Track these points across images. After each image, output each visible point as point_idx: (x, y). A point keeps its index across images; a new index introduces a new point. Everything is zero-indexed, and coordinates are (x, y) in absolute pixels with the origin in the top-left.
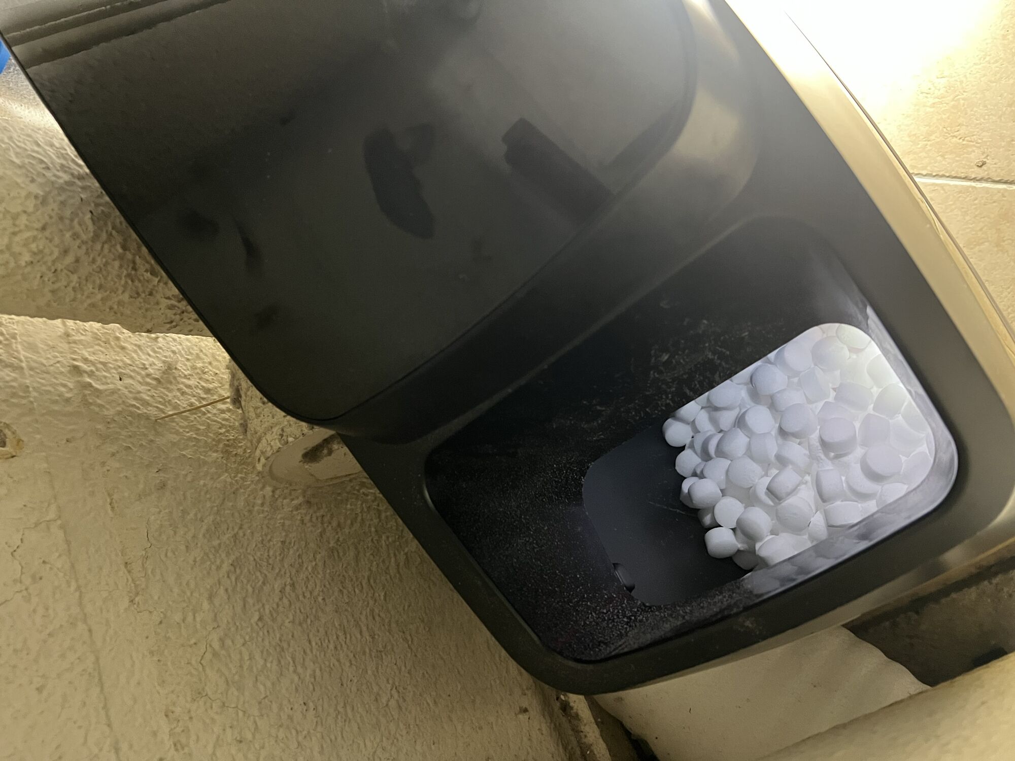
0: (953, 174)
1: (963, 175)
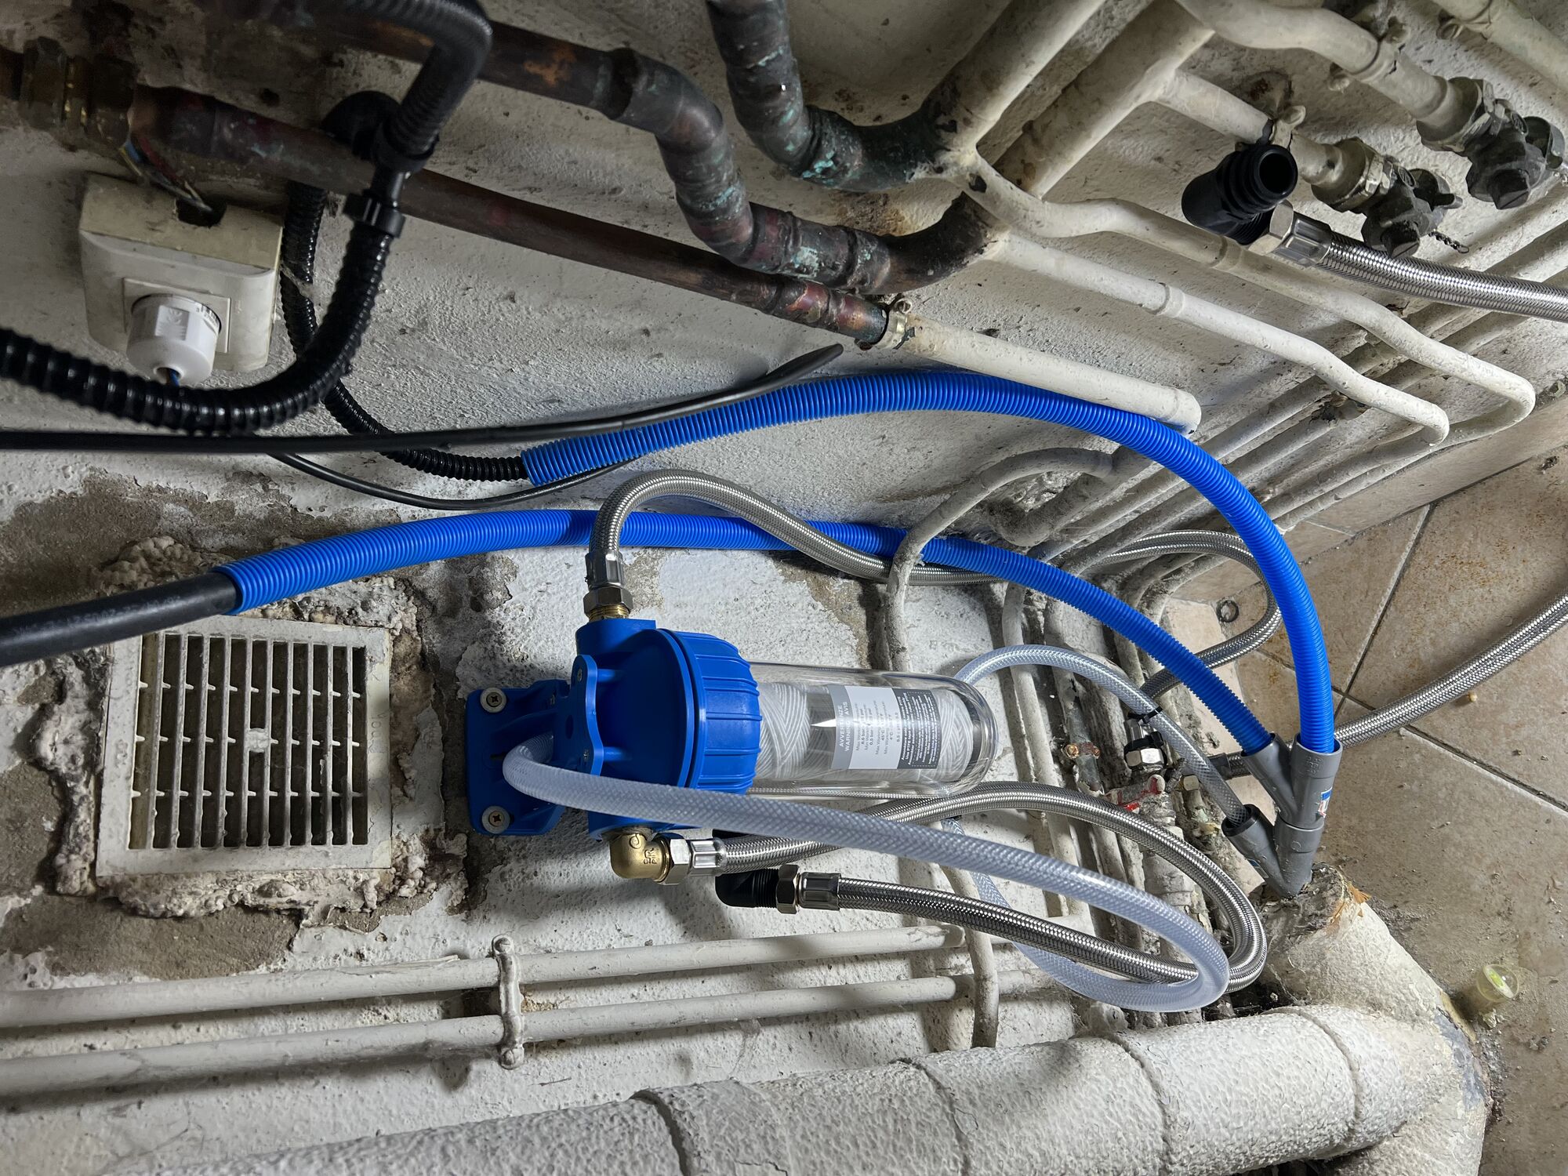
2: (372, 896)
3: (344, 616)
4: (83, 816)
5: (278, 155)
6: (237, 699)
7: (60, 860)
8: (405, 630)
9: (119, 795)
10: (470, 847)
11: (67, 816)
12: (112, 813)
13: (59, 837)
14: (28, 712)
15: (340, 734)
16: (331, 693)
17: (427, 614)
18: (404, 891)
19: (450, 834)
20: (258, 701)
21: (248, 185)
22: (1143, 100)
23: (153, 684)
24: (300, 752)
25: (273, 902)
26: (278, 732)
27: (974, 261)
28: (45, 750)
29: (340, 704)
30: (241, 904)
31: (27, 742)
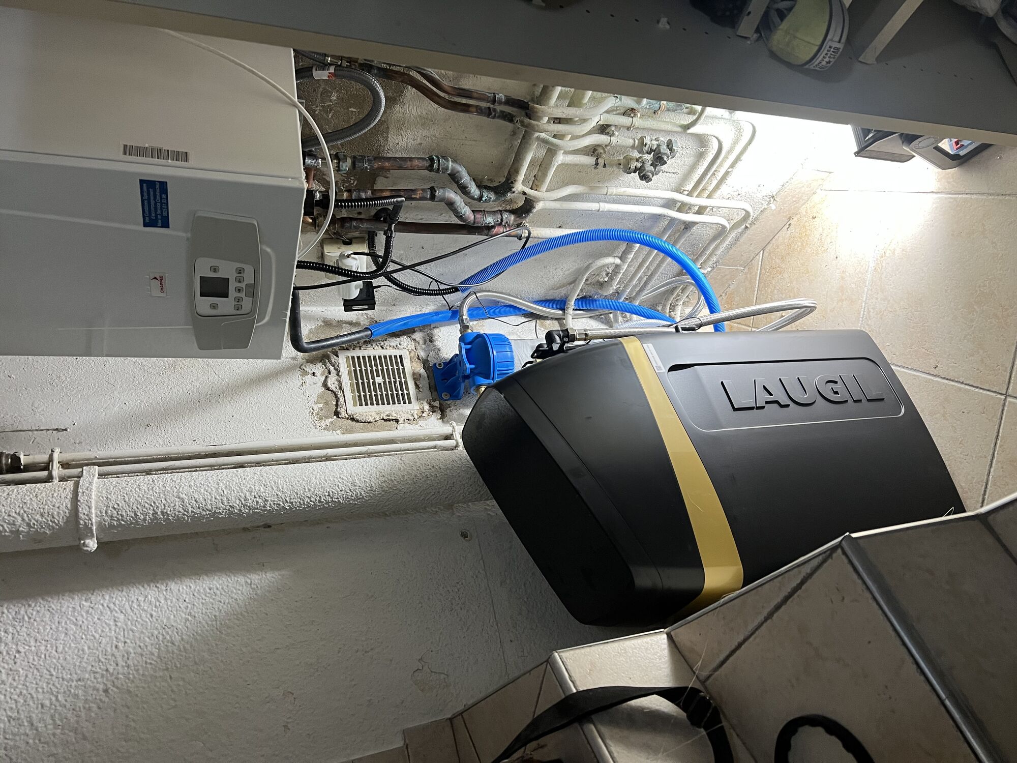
0: (923, 370)
1: (927, 372)
2: (416, 417)
3: (395, 348)
4: (341, 400)
5: (365, 226)
6: (372, 371)
7: (339, 409)
8: (412, 349)
9: (349, 395)
10: (440, 404)
11: (337, 401)
12: (348, 399)
13: (337, 405)
14: (324, 378)
15: (400, 377)
16: (395, 367)
17: (417, 344)
18: (424, 415)
19: (434, 401)
20: (377, 371)
21: (357, 234)
22: (556, 164)
23: (350, 369)
24: (390, 382)
25: (391, 417)
26: (384, 377)
27: (534, 211)
28: (329, 385)
29: (398, 370)
30: (383, 419)
31: (325, 385)
